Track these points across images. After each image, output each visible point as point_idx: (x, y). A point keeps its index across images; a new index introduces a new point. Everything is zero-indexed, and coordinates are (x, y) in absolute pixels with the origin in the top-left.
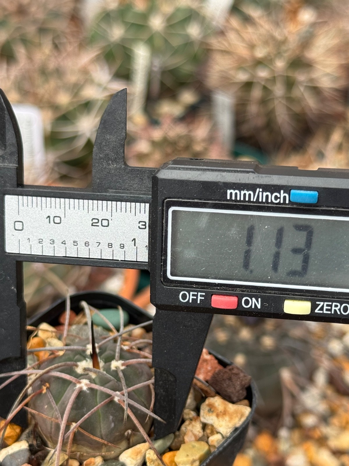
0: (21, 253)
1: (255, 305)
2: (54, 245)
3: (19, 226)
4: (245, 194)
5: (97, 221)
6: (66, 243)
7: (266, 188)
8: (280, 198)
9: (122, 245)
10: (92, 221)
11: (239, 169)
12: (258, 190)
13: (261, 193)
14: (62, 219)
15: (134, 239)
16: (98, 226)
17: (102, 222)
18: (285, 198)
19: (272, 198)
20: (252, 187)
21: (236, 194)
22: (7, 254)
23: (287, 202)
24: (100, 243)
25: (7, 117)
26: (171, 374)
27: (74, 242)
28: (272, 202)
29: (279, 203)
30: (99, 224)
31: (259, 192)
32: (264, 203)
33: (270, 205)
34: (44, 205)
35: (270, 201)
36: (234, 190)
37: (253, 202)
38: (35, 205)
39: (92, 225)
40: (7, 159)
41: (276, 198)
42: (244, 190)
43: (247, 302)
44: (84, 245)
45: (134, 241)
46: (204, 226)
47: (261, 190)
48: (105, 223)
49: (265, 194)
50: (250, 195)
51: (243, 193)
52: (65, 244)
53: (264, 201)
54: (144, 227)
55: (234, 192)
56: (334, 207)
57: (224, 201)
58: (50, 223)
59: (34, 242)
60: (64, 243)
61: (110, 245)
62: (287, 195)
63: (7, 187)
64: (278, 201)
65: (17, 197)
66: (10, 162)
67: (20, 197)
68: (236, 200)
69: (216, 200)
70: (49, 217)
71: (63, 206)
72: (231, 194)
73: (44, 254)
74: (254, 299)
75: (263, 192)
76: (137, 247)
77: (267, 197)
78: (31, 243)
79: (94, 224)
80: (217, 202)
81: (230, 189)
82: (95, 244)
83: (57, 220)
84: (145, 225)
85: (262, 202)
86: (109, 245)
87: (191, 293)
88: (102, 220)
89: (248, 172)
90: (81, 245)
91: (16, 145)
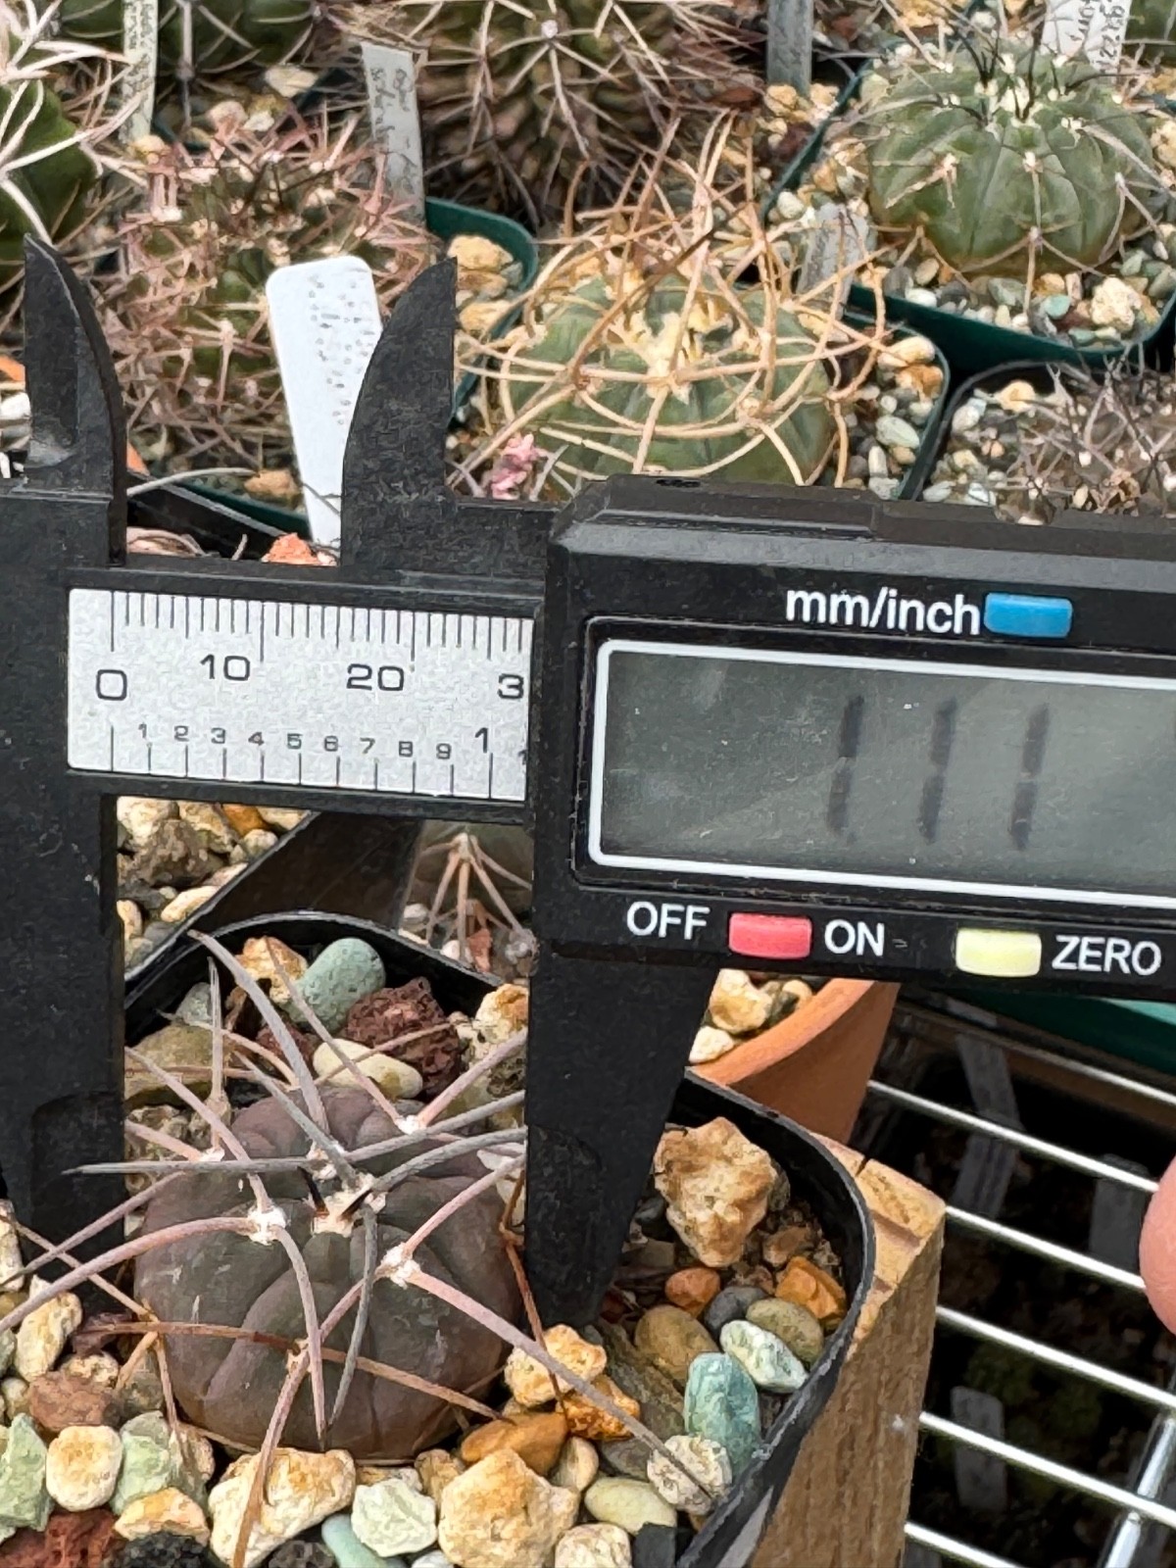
0: (116, 769)
1: (867, 945)
2: (224, 746)
3: (112, 685)
4: (842, 606)
5: (365, 672)
6: (264, 738)
7: (911, 587)
8: (952, 618)
9: (443, 749)
10: (350, 671)
11: (824, 526)
12: (884, 592)
13: (892, 604)
14: (253, 666)
15: (484, 731)
16: (369, 688)
17: (380, 675)
18: (967, 616)
19: (926, 617)
20: (867, 584)
21: (815, 604)
22: (70, 772)
23: (975, 630)
24: (372, 742)
25: (82, 344)
26: (582, 1144)
27: (290, 737)
28: (927, 632)
29: (950, 634)
30: (373, 682)
31: (888, 597)
32: (902, 633)
33: (920, 639)
34: (195, 622)
35: (920, 626)
36: (810, 590)
37: (868, 630)
38: (164, 620)
39: (350, 685)
40: (79, 475)
41: (941, 618)
42: (839, 593)
43: (840, 936)
44: (321, 747)
45: (482, 736)
46: (711, 700)
47: (893, 592)
48: (392, 679)
49: (905, 605)
50: (858, 607)
51: (835, 600)
52: (260, 742)
53: (903, 625)
54: (516, 692)
55: (807, 598)
56: (1118, 647)
57: (773, 623)
58: (212, 676)
59: (162, 734)
60: (256, 738)
61: (406, 748)
62: (974, 611)
63: (76, 565)
64: (947, 626)
65: (107, 593)
66: (88, 487)
67: (120, 596)
68: (814, 624)
69: (749, 622)
70: (210, 658)
71: (255, 625)
72: (799, 603)
73: (190, 775)
74: (862, 927)
75: (898, 599)
76: (492, 756)
77: (912, 612)
78: (149, 739)
79: (355, 682)
80: (752, 627)
81: (796, 589)
82: (355, 743)
83: (236, 667)
84: (519, 687)
85: (896, 630)
86: (401, 748)
87: (666, 908)
88: (382, 669)
89: (853, 535)
90: (312, 747)
91: (108, 433)
